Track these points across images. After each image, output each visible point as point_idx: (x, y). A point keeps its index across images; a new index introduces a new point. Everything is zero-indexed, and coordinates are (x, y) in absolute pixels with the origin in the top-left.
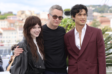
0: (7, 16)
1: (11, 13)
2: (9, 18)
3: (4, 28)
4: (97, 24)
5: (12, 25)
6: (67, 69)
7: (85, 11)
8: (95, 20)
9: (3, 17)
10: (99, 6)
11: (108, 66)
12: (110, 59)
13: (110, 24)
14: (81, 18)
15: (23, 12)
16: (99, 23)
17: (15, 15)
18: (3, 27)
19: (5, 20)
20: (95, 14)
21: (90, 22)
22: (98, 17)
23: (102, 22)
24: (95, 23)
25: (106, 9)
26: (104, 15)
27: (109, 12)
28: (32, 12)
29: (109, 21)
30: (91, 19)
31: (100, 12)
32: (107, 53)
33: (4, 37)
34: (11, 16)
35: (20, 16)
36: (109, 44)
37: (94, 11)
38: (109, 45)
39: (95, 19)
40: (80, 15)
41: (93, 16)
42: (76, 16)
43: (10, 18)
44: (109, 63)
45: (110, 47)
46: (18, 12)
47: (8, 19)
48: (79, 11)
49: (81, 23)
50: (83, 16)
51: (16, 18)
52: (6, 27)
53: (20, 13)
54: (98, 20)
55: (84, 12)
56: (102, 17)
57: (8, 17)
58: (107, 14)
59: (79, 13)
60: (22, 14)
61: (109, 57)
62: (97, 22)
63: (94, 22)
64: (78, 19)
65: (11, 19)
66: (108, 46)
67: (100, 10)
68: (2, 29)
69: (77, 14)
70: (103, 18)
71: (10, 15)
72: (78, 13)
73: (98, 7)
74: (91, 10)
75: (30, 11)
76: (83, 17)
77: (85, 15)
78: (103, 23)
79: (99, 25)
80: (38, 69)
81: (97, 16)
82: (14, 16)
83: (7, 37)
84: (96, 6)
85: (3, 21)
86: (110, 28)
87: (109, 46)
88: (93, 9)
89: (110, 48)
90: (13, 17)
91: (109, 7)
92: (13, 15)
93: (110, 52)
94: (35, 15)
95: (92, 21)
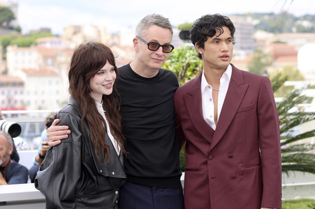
0: (37, 38)
1: (46, 32)
2: (41, 43)
3: (30, 69)
4: (263, 61)
5: (50, 61)
6: (182, 178)
8: (260, 52)
9: (27, 40)
10: (271, 14)
11: (289, 169)
12: (293, 153)
13: (296, 61)
14: (220, 51)
15: (77, 30)
16: (270, 59)
17: (57, 36)
18: (27, 66)
19: (33, 49)
20: (260, 35)
21: (248, 55)
22: (268, 43)
23: (276, 56)
24: (259, 59)
25: (288, 23)
26: (283, 37)
27: (294, 29)
28: (101, 28)
29: (293, 54)
30: (249, 48)
32: (287, 137)
33: (29, 93)
34: (48, 39)
35: (70, 40)
36: (291, 114)
37: (256, 27)
38: (291, 117)
39: (259, 48)
40: (218, 41)
41: (255, 41)
42: (207, 44)
43: (45, 43)
44: (291, 162)
45: (295, 122)
46: (65, 29)
47: (39, 46)
48: (214, 32)
49: (221, 63)
50: (224, 43)
51: (60, 43)
52: (34, 66)
53: (70, 31)
54: (268, 50)
55: (226, 33)
56: (278, 42)
57: (39, 40)
58: (290, 35)
59: (215, 37)
60: (75, 33)
61: (292, 147)
62: (265, 56)
63: (257, 55)
65: (48, 46)
66: (289, 118)
67: (273, 25)
68: (24, 70)
69: (210, 39)
70: (280, 47)
71: (44, 36)
72: (211, 36)
73: (266, 18)
74: (250, 25)
75: (95, 27)
78: (281, 59)
79: (269, 64)
80: (108, 178)
81: (263, 41)
82: (55, 39)
83: (36, 93)
84: (263, 15)
85: (26, 51)
86: (297, 71)
87: (291, 120)
88: (256, 22)
89: (292, 125)
90: (51, 42)
91: (296, 19)
92: (51, 36)
93: (294, 134)
94: (109, 37)
95: (252, 54)
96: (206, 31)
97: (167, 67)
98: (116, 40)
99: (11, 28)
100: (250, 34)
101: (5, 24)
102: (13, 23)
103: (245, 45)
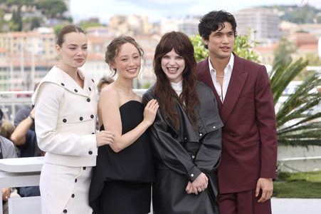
0: (86, 27)
1: (95, 21)
2: (91, 32)
4: (288, 48)
5: (98, 48)
7: (231, 27)
8: (285, 40)
10: (295, 7)
11: (309, 144)
13: (317, 48)
14: (221, 42)
15: (122, 20)
16: (294, 47)
17: (105, 25)
20: (285, 25)
21: (274, 43)
22: (292, 32)
23: (299, 44)
24: (284, 46)
25: (309, 15)
26: (305, 27)
27: (315, 20)
28: (143, 18)
29: (315, 43)
30: (276, 37)
31: (296, 21)
32: (307, 115)
34: (96, 28)
35: (116, 29)
36: (311, 95)
37: (282, 18)
38: (311, 97)
39: (284, 37)
40: (220, 34)
41: (281, 30)
42: (211, 37)
43: (94, 31)
44: (311, 137)
45: (314, 102)
46: (111, 19)
48: (217, 27)
49: (222, 53)
50: (225, 36)
51: (107, 31)
53: (116, 21)
54: (292, 38)
55: (227, 27)
56: (301, 32)
57: (89, 29)
58: (312, 26)
59: (217, 31)
60: (120, 23)
61: (312, 124)
62: (289, 44)
63: (282, 43)
64: (216, 44)
65: (96, 34)
66: (309, 99)
67: (296, 16)
69: (213, 33)
70: (302, 36)
72: (215, 30)
73: (291, 10)
74: (276, 16)
75: (139, 17)
76: (226, 39)
77: (229, 34)
78: (303, 47)
79: (293, 52)
81: (288, 31)
82: (102, 28)
84: (288, 7)
86: (318, 58)
87: (311, 100)
88: (281, 14)
89: (312, 105)
90: (100, 31)
91: (317, 11)
92: (99, 25)
93: (313, 113)
94: (150, 26)
95: (278, 42)
96: (210, 26)
97: (201, 52)
98: (157, 29)
99: (64, 19)
100: (276, 24)
101: (58, 15)
102: (66, 14)
103: (271, 34)
